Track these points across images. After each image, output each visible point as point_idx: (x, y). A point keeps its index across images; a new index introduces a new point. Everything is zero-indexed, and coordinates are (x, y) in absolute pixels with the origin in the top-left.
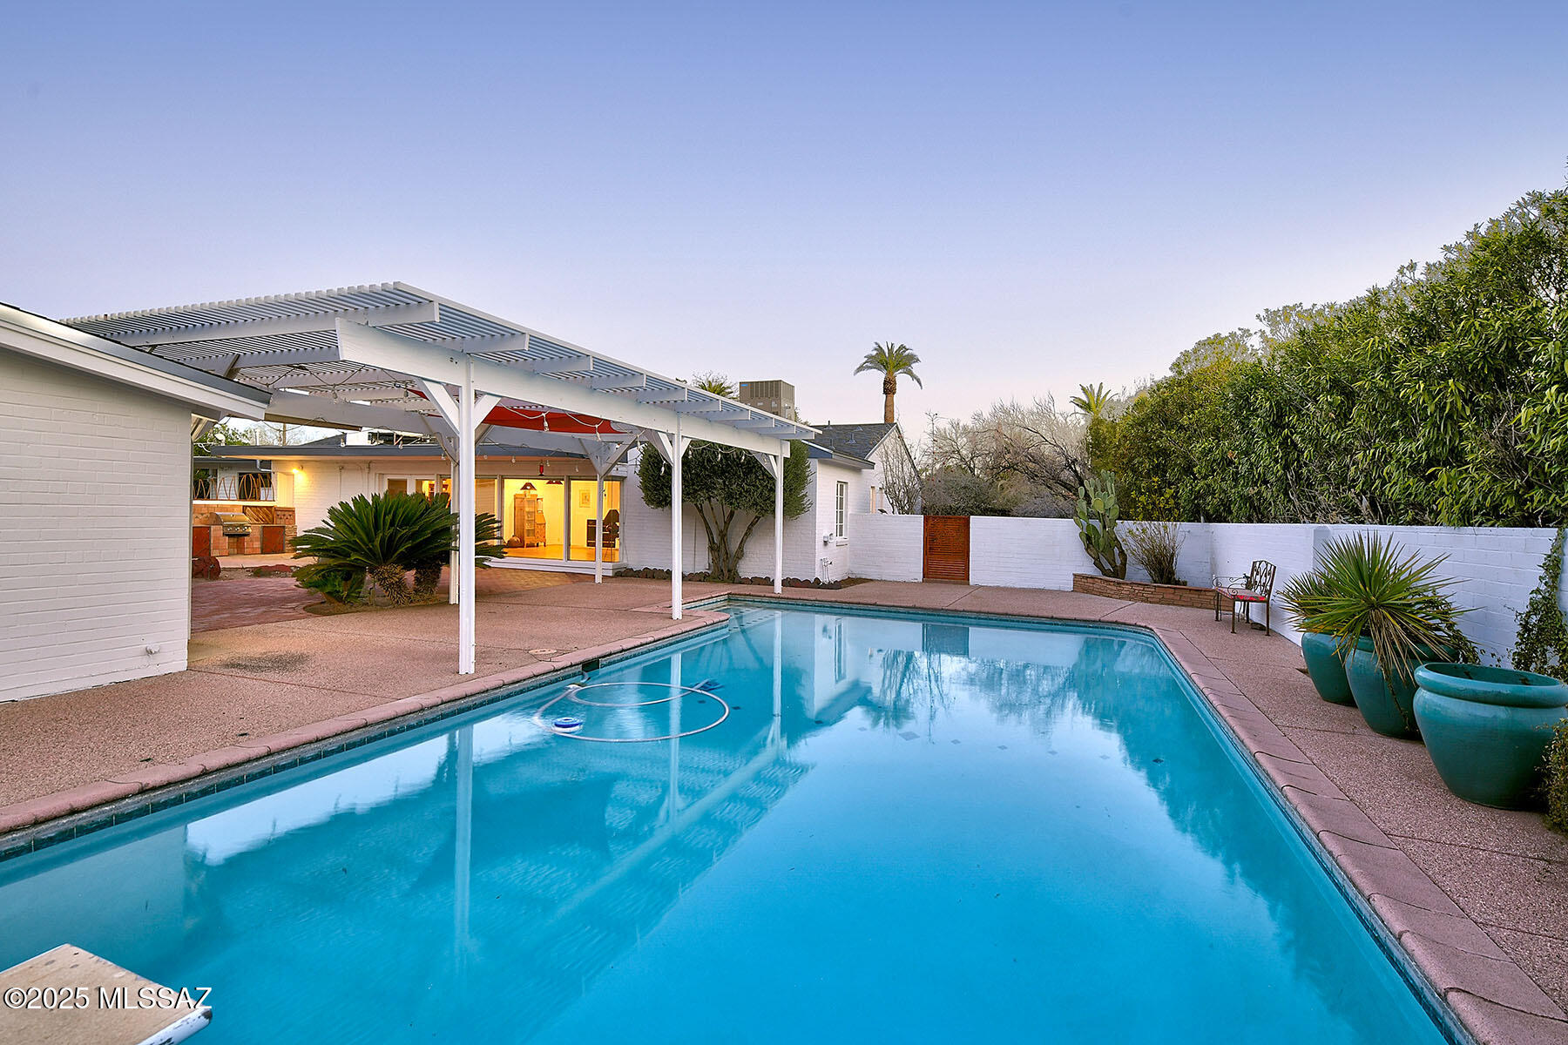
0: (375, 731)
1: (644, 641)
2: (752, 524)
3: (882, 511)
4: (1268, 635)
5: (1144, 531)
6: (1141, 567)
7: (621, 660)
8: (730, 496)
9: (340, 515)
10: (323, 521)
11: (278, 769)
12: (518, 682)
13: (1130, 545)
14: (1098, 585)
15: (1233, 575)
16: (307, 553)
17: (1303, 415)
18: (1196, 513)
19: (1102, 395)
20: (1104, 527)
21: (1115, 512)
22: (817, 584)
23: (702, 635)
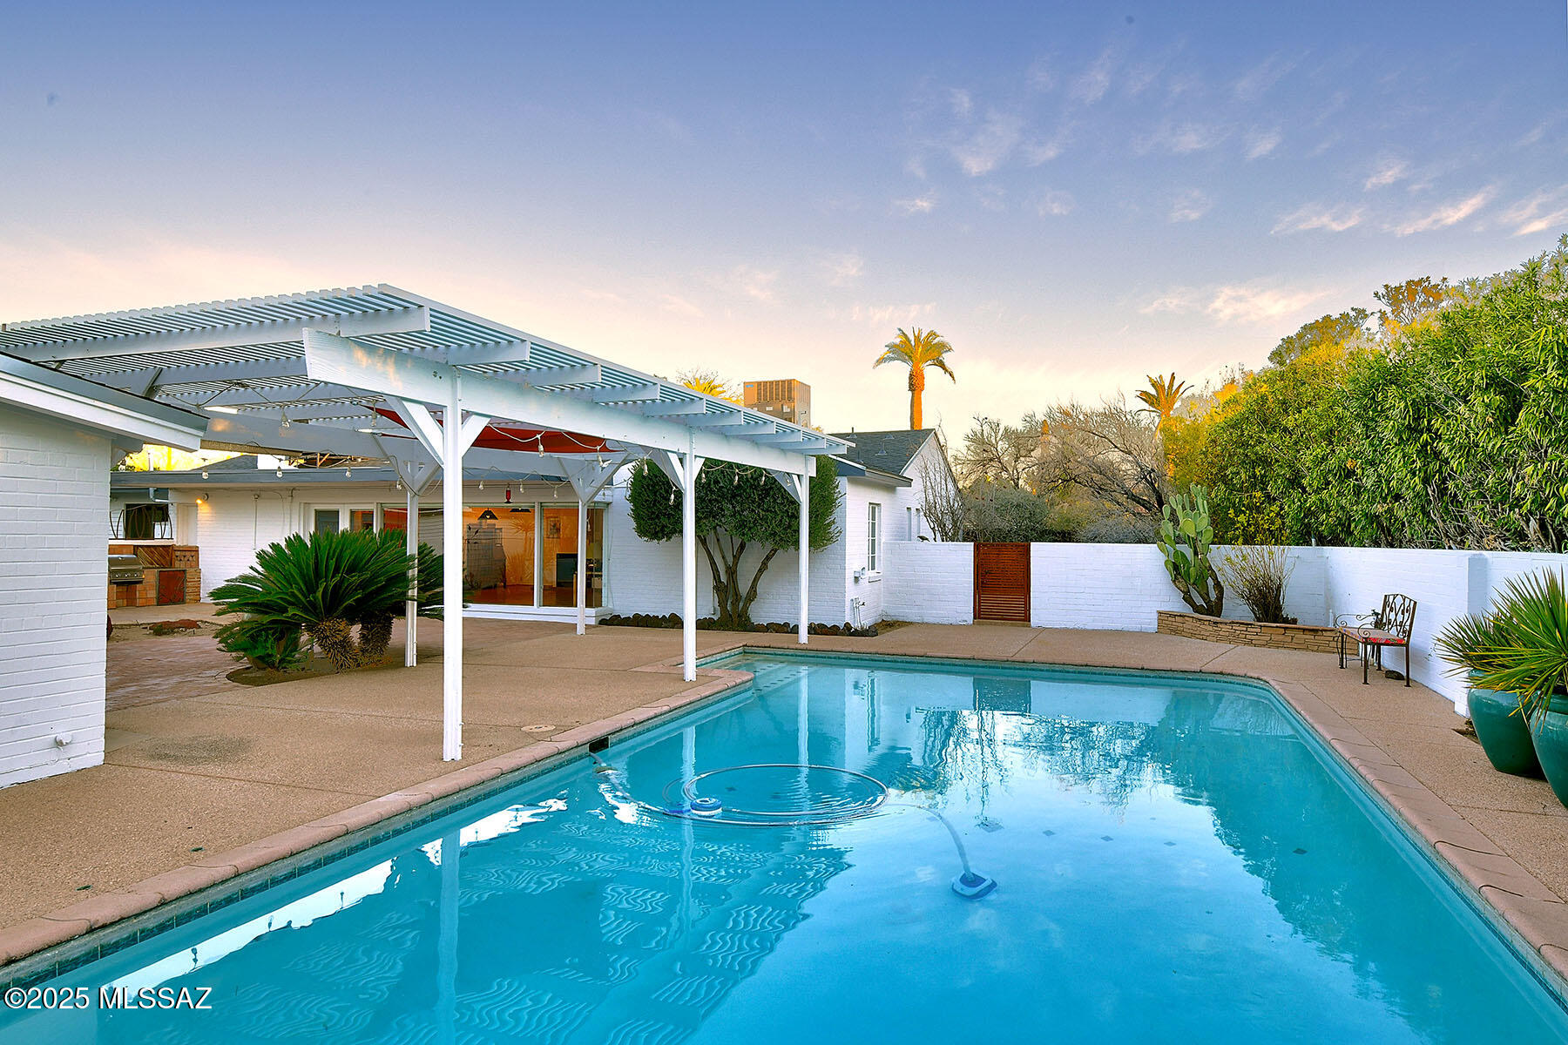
0: (355, 840)
1: (658, 711)
2: (768, 558)
3: (923, 538)
4: (1408, 685)
5: (1244, 558)
6: (1241, 601)
7: (633, 736)
8: (742, 525)
9: (271, 560)
10: (251, 568)
11: (245, 894)
12: (518, 769)
13: (1227, 576)
14: (1189, 624)
15: (1358, 610)
16: (232, 608)
17: (1448, 417)
18: (1305, 536)
19: (1174, 388)
20: (1196, 553)
21: (1209, 535)
22: (848, 630)
23: (723, 700)
